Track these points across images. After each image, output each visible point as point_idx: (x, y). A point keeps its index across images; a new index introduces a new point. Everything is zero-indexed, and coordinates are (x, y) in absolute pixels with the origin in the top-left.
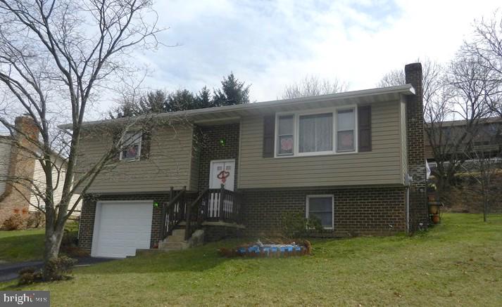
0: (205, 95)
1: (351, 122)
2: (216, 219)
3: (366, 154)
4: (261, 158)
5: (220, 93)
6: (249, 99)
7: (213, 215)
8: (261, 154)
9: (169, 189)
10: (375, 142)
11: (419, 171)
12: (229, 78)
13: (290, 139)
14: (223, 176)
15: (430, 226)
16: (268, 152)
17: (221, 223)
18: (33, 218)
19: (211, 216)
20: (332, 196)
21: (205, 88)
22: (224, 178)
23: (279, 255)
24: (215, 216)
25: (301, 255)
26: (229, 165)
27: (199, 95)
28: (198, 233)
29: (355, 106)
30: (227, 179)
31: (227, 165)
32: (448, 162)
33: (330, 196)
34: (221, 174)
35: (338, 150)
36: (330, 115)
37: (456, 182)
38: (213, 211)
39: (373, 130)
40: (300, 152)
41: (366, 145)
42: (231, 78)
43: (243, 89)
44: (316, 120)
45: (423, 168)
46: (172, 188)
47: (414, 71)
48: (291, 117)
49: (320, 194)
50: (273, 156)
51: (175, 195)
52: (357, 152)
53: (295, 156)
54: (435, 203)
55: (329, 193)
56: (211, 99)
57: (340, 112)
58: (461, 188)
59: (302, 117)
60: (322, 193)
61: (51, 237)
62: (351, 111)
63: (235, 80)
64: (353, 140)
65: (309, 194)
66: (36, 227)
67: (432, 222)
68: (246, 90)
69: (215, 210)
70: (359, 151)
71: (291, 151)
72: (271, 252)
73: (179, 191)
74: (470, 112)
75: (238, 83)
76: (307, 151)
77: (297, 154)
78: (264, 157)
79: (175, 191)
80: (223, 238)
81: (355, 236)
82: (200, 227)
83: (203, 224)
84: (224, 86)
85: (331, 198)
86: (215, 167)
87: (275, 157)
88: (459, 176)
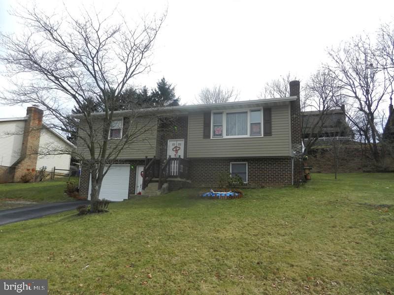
0: (145, 91)
1: (259, 117)
2: (176, 177)
3: (268, 138)
4: (202, 139)
5: (155, 90)
6: (175, 94)
7: (174, 174)
8: (202, 137)
9: (144, 157)
10: (274, 130)
11: (298, 147)
12: (162, 80)
13: (220, 127)
14: (176, 150)
15: (305, 182)
16: (207, 135)
17: (179, 179)
18: (38, 174)
19: (172, 174)
20: (247, 163)
21: (145, 87)
22: (177, 151)
23: (226, 198)
24: (175, 174)
25: (238, 198)
26: (181, 143)
27: (141, 91)
28: (165, 185)
29: (262, 108)
30: (179, 151)
31: (178, 142)
32: (307, 139)
33: (245, 163)
34: (175, 149)
35: (251, 134)
36: (247, 112)
37: (312, 153)
38: (174, 172)
39: (272, 123)
40: (227, 135)
41: (268, 132)
42: (163, 80)
43: (171, 88)
44: (237, 115)
45: (301, 146)
46: (146, 157)
47: (295, 86)
48: (221, 113)
49: (239, 161)
50: (210, 138)
51: (149, 162)
52: (262, 136)
53: (224, 138)
54: (308, 168)
55: (244, 161)
56: (149, 94)
57: (252, 111)
58: (315, 157)
59: (227, 114)
60: (240, 161)
61: (95, 187)
62: (259, 110)
63: (165, 82)
64: (260, 129)
65: (232, 161)
66: (41, 181)
67: (306, 179)
68: (173, 89)
69: (175, 171)
70: (264, 136)
71: (221, 135)
72: (221, 196)
73: (151, 159)
74: (322, 107)
75: (167, 83)
76: (231, 135)
77: (225, 137)
78: (204, 138)
79: (149, 159)
80: (181, 188)
81: (263, 187)
82: (166, 182)
83: (167, 180)
84: (159, 85)
85: (246, 164)
86: (171, 144)
87: (211, 138)
88: (314, 148)
